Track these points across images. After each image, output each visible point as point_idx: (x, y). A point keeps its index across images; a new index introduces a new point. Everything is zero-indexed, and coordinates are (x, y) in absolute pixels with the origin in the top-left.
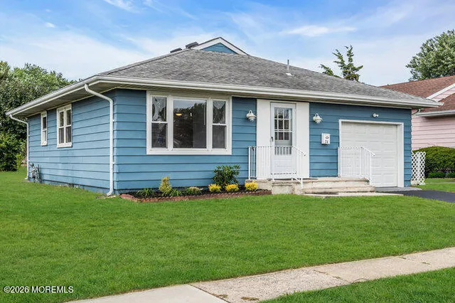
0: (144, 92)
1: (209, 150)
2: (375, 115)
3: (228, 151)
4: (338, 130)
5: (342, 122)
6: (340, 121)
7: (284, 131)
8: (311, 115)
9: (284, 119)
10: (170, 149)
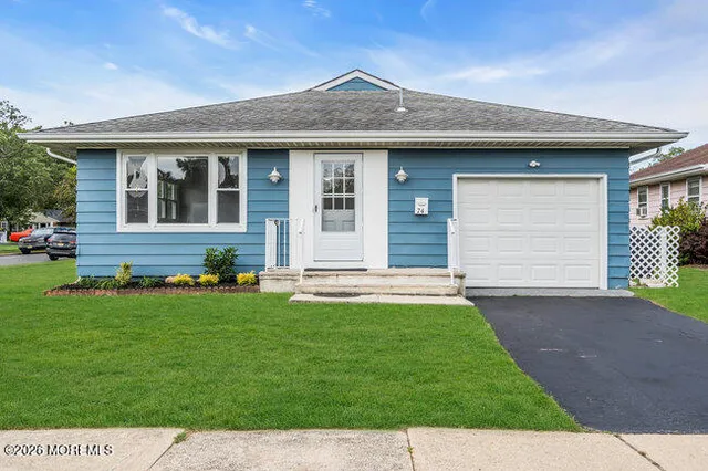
0: (114, 151)
1: (212, 225)
2: (533, 164)
3: (241, 227)
4: (451, 190)
5: (458, 178)
6: (455, 176)
7: (344, 195)
8: (392, 170)
9: (344, 178)
10: (152, 225)
